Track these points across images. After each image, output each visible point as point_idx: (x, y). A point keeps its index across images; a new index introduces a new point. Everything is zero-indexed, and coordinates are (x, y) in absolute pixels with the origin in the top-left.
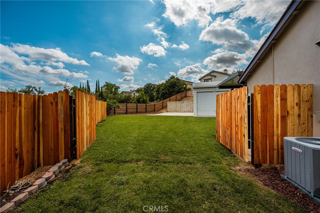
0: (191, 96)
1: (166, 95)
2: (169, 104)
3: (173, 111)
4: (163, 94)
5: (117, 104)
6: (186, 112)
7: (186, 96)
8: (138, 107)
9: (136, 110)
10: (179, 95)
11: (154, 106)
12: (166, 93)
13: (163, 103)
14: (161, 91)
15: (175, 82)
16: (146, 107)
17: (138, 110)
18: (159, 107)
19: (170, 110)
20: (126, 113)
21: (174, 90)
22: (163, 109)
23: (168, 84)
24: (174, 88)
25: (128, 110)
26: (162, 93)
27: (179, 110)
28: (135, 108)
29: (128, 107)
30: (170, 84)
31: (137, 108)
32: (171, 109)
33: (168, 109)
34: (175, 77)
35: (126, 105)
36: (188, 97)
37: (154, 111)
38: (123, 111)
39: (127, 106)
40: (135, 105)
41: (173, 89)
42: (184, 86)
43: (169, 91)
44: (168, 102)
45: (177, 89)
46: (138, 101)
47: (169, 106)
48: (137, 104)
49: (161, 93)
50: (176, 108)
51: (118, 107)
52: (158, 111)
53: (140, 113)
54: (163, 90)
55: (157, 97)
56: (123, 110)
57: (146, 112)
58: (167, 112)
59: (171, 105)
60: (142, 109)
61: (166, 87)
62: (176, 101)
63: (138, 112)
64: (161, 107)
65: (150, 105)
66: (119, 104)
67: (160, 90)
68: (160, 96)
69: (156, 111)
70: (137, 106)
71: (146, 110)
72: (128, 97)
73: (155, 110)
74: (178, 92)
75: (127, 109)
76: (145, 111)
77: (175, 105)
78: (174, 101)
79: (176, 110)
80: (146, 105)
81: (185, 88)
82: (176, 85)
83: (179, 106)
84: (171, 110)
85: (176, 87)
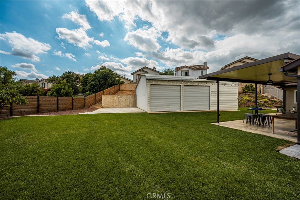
0: (125, 90)
1: (96, 87)
2: (104, 97)
3: (110, 106)
4: (93, 86)
5: (19, 97)
6: (125, 107)
7: (119, 90)
8: (60, 102)
9: (55, 106)
10: (112, 88)
11: (84, 100)
12: (96, 86)
13: (95, 96)
14: (90, 82)
15: (108, 74)
16: (73, 102)
17: (59, 106)
18: (91, 102)
19: (105, 106)
20: (38, 112)
21: (105, 83)
22: (95, 104)
23: (98, 75)
24: (106, 79)
25: (42, 107)
26: (91, 85)
27: (117, 104)
28: (54, 104)
29: (40, 103)
30: (102, 75)
31: (58, 104)
32: (107, 103)
33: (103, 104)
34: (105, 68)
35: (38, 98)
36: (121, 90)
37: (84, 107)
38: (32, 108)
39: (38, 101)
40: (55, 98)
41: (104, 81)
42: (117, 78)
43: (100, 83)
44: (103, 96)
45: (110, 81)
46: (58, 93)
47: (104, 100)
48: (58, 98)
49: (89, 85)
50: (113, 103)
51: (22, 103)
52: (90, 107)
53: (64, 110)
54: (92, 81)
55: (84, 89)
56: (31, 106)
57: (72, 109)
58: (102, 107)
59: (106, 99)
60: (66, 104)
61: (96, 78)
62: (110, 94)
63: (59, 109)
64: (93, 102)
65: (78, 99)
66: (24, 98)
67: (88, 80)
68: (87, 88)
69: (86, 107)
70: (58, 100)
71: (73, 106)
72: (33, 87)
73: (85, 105)
74: (111, 85)
75: (39, 105)
76: (71, 107)
77: (112, 99)
78: (108, 94)
79: (113, 105)
80: (73, 99)
81: (118, 81)
82: (109, 76)
83: (117, 101)
84: (107, 105)
85: (109, 79)
